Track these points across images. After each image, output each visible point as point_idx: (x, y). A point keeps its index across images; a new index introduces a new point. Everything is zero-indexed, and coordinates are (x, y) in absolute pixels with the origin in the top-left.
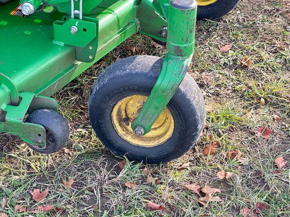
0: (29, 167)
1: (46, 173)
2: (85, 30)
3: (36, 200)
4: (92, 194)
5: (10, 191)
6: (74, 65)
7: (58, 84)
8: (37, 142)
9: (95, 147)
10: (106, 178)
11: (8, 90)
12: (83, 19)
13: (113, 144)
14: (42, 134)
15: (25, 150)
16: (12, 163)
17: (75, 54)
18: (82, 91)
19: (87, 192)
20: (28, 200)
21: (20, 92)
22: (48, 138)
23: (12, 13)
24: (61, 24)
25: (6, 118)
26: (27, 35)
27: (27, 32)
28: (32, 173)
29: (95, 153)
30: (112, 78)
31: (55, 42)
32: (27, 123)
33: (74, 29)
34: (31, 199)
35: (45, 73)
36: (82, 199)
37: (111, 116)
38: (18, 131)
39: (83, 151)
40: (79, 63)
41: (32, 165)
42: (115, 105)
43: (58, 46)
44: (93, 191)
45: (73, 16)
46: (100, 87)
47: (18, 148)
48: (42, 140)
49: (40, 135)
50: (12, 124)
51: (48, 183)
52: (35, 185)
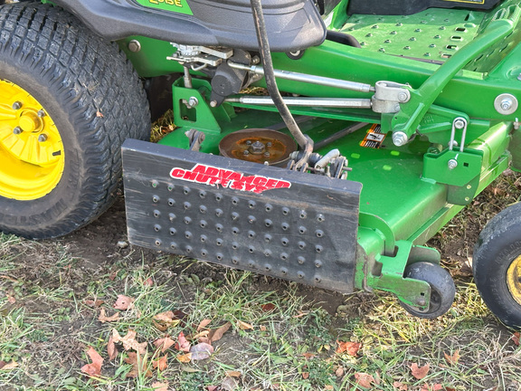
0: (396, 335)
1: (420, 344)
2: (466, 165)
3: (418, 377)
4: (487, 374)
5: (382, 363)
6: (444, 209)
7: (429, 233)
8: (419, 303)
9: (475, 313)
10: (501, 353)
11: (383, 237)
12: (464, 151)
13: (506, 310)
14: (426, 293)
15: (385, 314)
16: (373, 329)
17: (447, 195)
18: (439, 242)
19: (479, 370)
20: (405, 376)
21: (397, 240)
22: (433, 299)
23: (362, 143)
24: (436, 157)
25: (383, 272)
26: (387, 171)
27: (387, 168)
28: (401, 343)
29: (476, 321)
30: (514, 225)
31: (423, 179)
32: (407, 279)
33: (453, 163)
34: (410, 375)
35: (417, 217)
36: (474, 379)
37: (506, 274)
38: (396, 289)
39: (460, 319)
40: (450, 206)
41: (400, 333)
42: (513, 260)
43: (429, 184)
44: (486, 370)
45: (451, 148)
46: (497, 237)
47: (376, 312)
48: (425, 301)
49: (422, 294)
50: (389, 279)
51: (426, 356)
52: (410, 358)
